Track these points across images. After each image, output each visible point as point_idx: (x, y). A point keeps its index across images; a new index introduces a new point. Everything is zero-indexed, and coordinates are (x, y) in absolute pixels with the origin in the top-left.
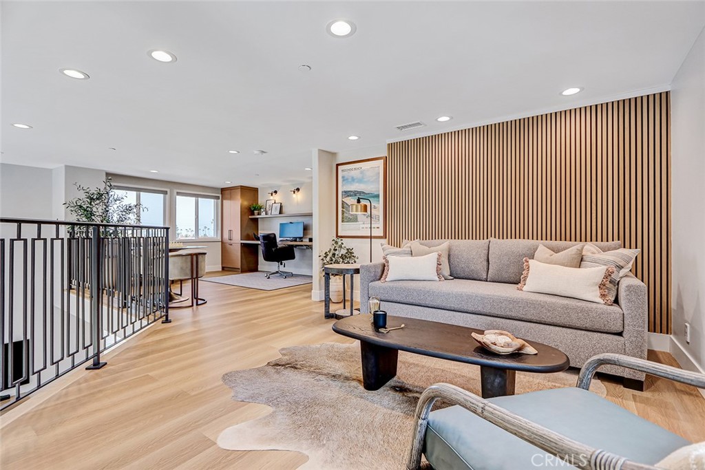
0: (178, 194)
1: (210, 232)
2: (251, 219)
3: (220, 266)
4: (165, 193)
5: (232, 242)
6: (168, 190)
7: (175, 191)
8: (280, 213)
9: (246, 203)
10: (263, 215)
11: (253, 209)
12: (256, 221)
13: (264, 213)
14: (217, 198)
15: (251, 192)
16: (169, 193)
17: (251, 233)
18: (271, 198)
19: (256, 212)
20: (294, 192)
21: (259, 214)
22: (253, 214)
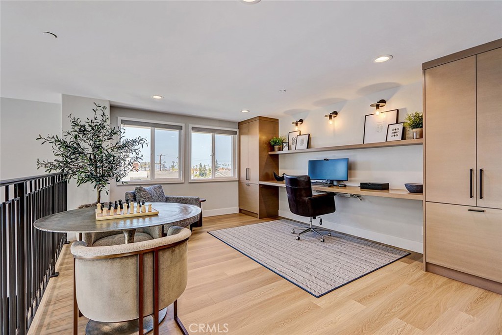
0: (194, 129)
1: (227, 170)
2: (271, 155)
3: (238, 208)
4: (180, 128)
5: (249, 182)
6: (183, 125)
7: (191, 126)
8: (307, 148)
9: (264, 138)
10: (285, 150)
11: (272, 144)
12: (276, 157)
13: (286, 148)
14: (234, 133)
15: (270, 124)
16: (183, 128)
17: (270, 171)
18: (296, 128)
19: (276, 147)
20: (330, 117)
21: (280, 150)
22: (273, 149)
